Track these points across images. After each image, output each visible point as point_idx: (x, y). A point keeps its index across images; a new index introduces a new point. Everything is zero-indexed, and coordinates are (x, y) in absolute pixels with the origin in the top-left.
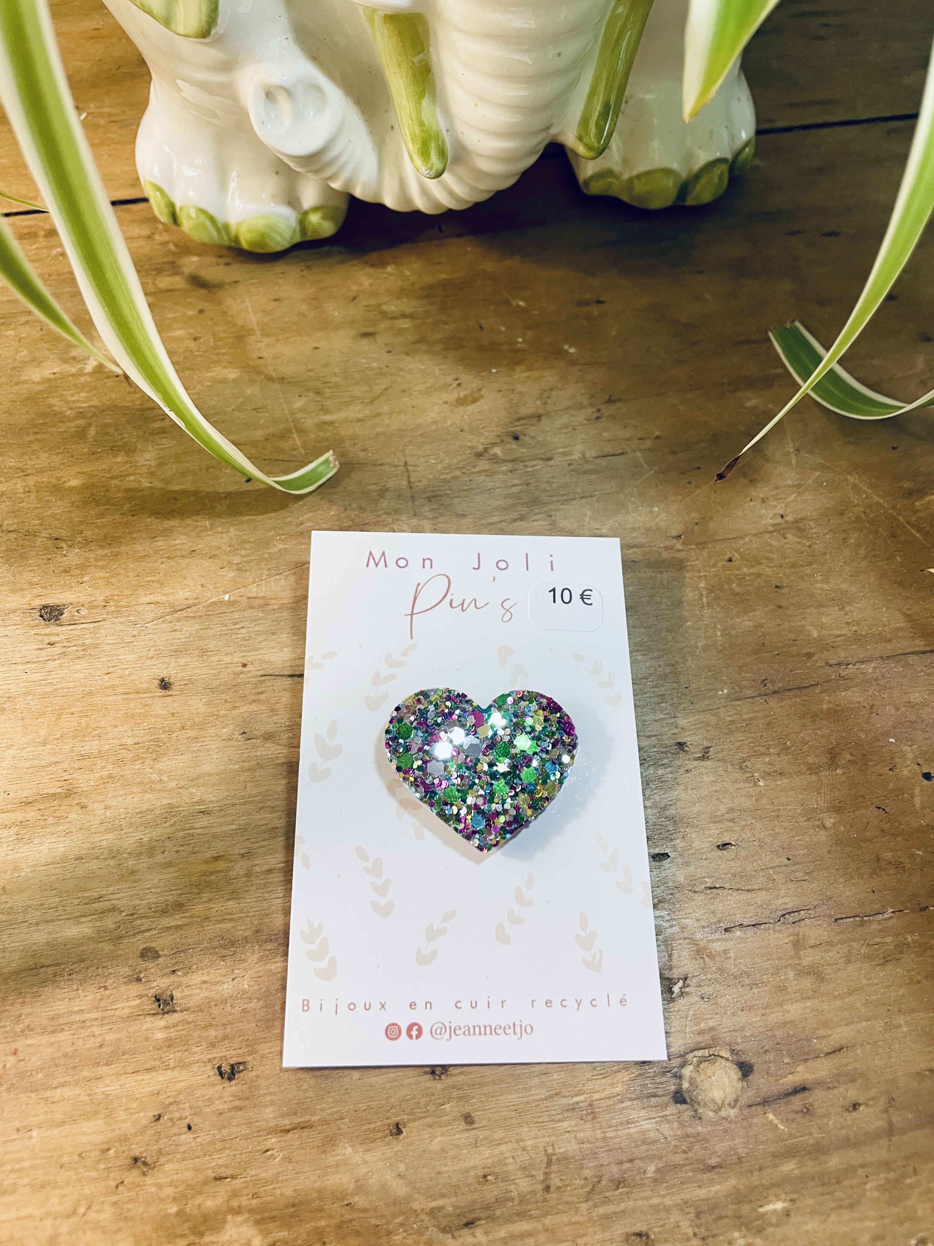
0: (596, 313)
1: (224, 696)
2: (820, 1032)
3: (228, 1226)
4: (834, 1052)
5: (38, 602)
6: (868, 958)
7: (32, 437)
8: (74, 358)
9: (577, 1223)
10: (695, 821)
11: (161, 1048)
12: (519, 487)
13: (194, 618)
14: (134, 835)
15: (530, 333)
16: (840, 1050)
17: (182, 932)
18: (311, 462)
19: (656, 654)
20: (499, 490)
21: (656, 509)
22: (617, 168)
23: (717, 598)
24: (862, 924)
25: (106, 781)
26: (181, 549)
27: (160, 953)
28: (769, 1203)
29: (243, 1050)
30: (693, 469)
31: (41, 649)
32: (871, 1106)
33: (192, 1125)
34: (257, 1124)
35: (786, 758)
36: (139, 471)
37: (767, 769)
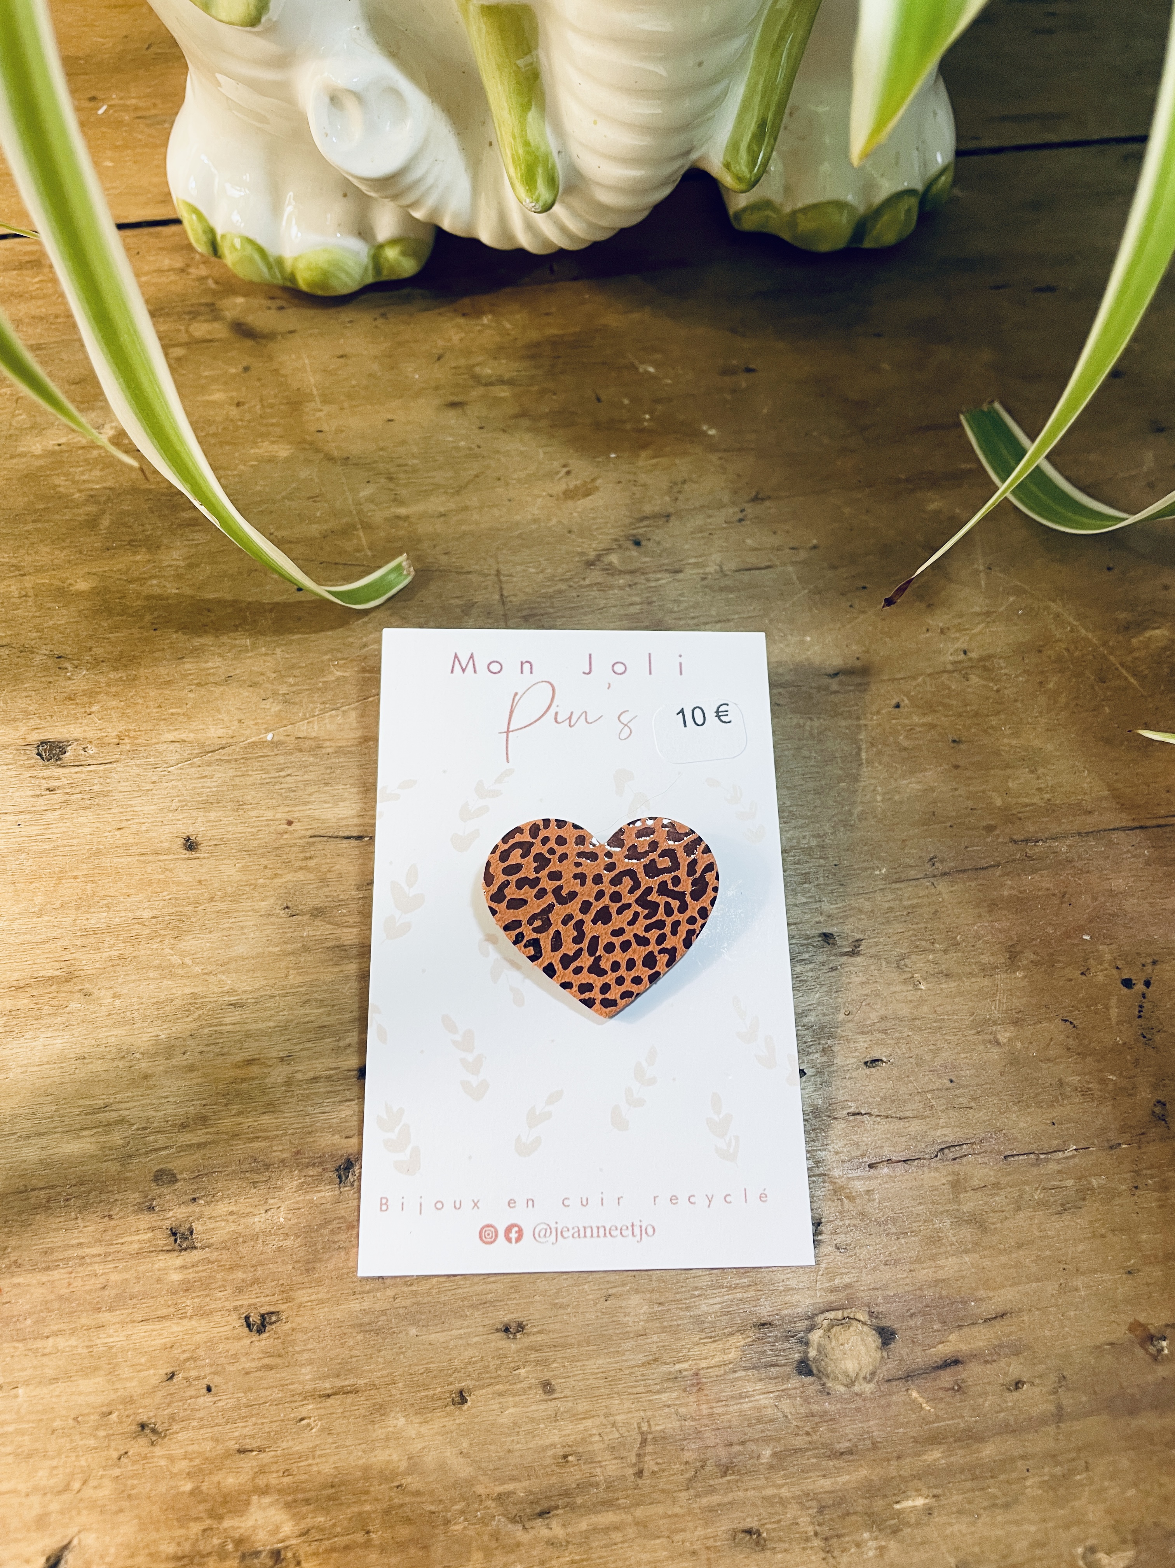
1: (263, 861)
2: (982, 1293)
3: (253, 1508)
4: (995, 1318)
5: (36, 737)
6: (1042, 1204)
7: (30, 527)
9: (676, 1515)
10: (839, 1030)
11: (176, 1293)
12: (638, 607)
13: (228, 761)
14: (149, 1030)
15: (660, 408)
16: (1002, 1316)
17: (203, 1152)
18: (380, 567)
19: (801, 822)
20: (613, 609)
21: (808, 639)
22: (777, 198)
23: (879, 753)
24: (1037, 1163)
25: (115, 963)
26: (214, 674)
27: (179, 1177)
28: (907, 1498)
29: (276, 1297)
30: (857, 589)
31: (38, 796)
32: (1038, 1385)
33: (212, 1386)
34: (290, 1387)
35: (955, 956)
36: (163, 573)
37: (931, 968)
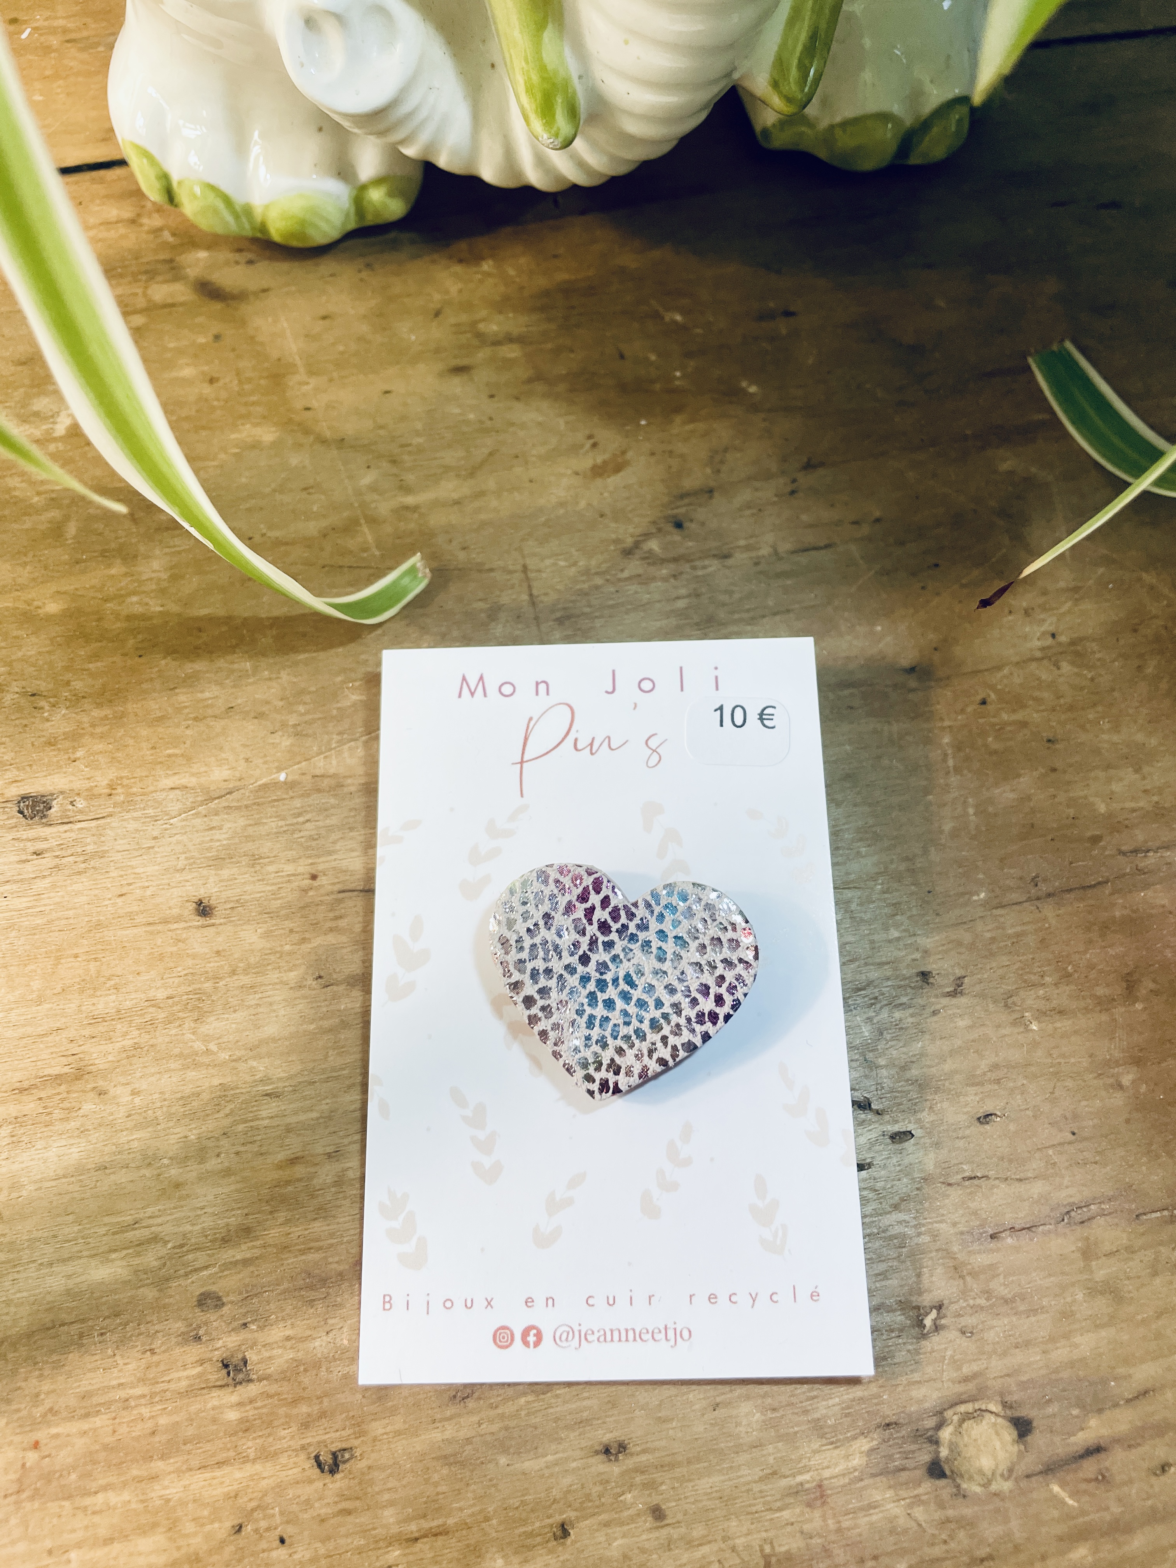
0: (784, 332)
1: (288, 924)
2: (1121, 1371)
4: (1137, 1397)
5: (14, 791)
8: (37, 414)
10: (947, 1084)
11: (235, 1433)
12: (686, 601)
13: (238, 808)
14: (176, 1131)
15: (692, 364)
16: (1144, 1394)
17: (252, 1269)
18: (391, 569)
19: (887, 843)
20: (658, 605)
21: (879, 628)
23: (967, 759)
24: (1172, 1220)
25: (130, 1054)
26: (212, 706)
27: (225, 1300)
29: (348, 1432)
30: (929, 567)
31: (24, 861)
33: (285, 1537)
34: (373, 1532)
35: (1066, 989)
36: (144, 588)
37: (1042, 1005)
